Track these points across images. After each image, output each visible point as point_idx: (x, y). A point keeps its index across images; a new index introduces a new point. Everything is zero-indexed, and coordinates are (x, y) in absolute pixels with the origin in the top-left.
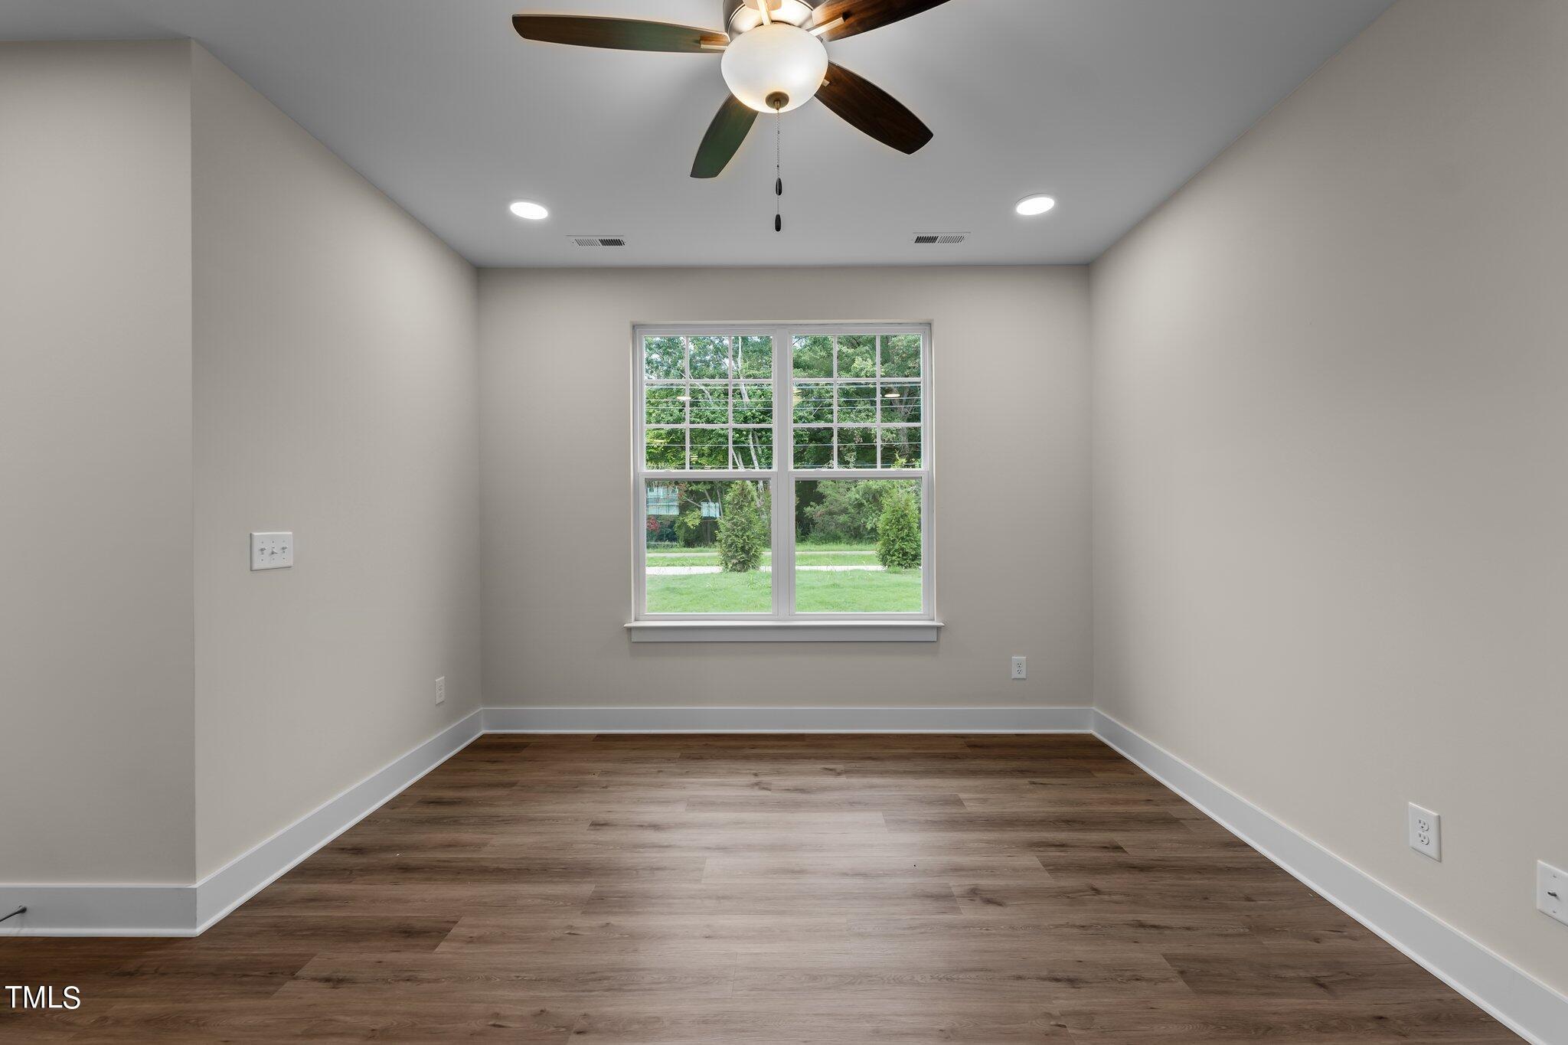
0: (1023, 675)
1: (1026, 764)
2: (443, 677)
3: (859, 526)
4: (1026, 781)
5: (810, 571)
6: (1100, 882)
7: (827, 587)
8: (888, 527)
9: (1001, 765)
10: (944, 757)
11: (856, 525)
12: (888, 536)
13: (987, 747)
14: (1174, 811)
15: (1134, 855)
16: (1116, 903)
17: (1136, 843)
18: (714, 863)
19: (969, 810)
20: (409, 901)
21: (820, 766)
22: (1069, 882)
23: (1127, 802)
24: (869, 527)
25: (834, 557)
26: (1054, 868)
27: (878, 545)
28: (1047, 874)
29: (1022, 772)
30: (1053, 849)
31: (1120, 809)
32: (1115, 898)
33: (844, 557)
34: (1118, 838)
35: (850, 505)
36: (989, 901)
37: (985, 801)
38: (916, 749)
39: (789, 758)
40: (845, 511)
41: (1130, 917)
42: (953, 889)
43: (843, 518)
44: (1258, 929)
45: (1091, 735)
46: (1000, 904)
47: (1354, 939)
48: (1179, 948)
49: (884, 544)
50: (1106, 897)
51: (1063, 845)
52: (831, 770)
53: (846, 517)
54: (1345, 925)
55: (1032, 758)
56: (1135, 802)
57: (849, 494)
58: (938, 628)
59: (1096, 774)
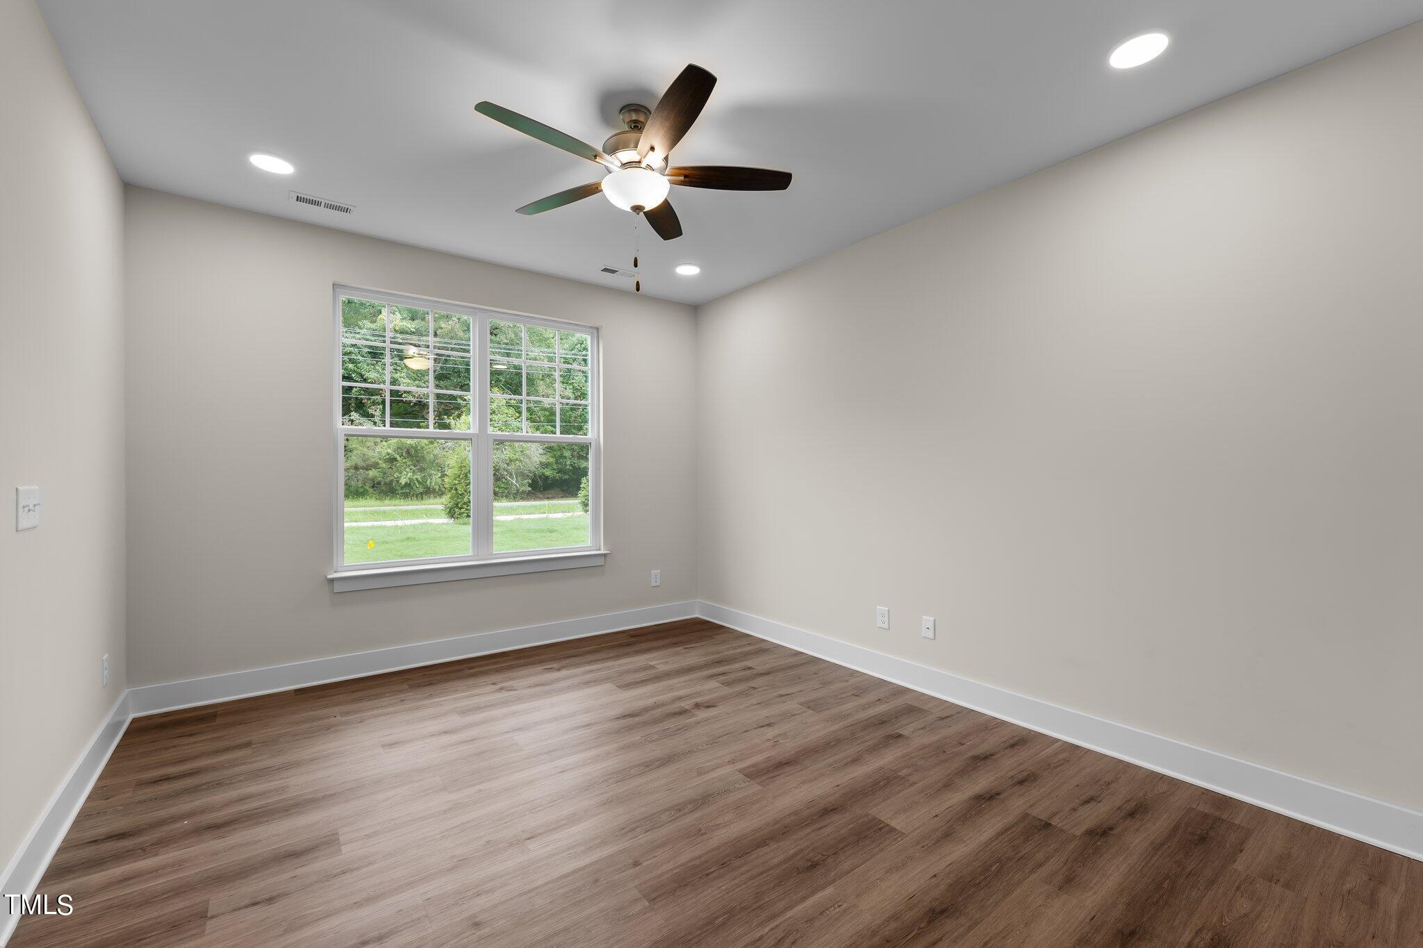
0: (658, 584)
1: (675, 640)
2: (107, 655)
3: (391, 481)
4: (682, 648)
5: (373, 527)
6: (753, 684)
7: (402, 541)
8: (457, 482)
9: (660, 643)
10: (621, 646)
11: (388, 480)
12: (456, 489)
13: (645, 635)
14: (763, 646)
15: (760, 669)
16: (763, 691)
17: (757, 663)
18: (519, 738)
19: (661, 669)
20: (259, 841)
21: (539, 668)
22: (738, 688)
23: (739, 647)
24: (403, 481)
25: (373, 513)
26: (728, 684)
27: (446, 499)
28: (726, 688)
29: (676, 644)
30: (720, 676)
31: (738, 651)
32: (764, 688)
33: (384, 512)
34: (748, 663)
35: (380, 459)
36: (708, 707)
37: (667, 663)
38: (599, 645)
39: (510, 668)
40: (375, 465)
41: (775, 694)
42: (686, 707)
43: (372, 473)
44: (825, 684)
45: (697, 618)
46: (714, 706)
47: (859, 677)
48: (803, 699)
49: (452, 498)
50: (760, 689)
51: (724, 673)
52: (550, 669)
53: (376, 472)
54: (854, 673)
55: (675, 636)
56: (744, 646)
57: (378, 449)
58: (605, 555)
59: (715, 637)
